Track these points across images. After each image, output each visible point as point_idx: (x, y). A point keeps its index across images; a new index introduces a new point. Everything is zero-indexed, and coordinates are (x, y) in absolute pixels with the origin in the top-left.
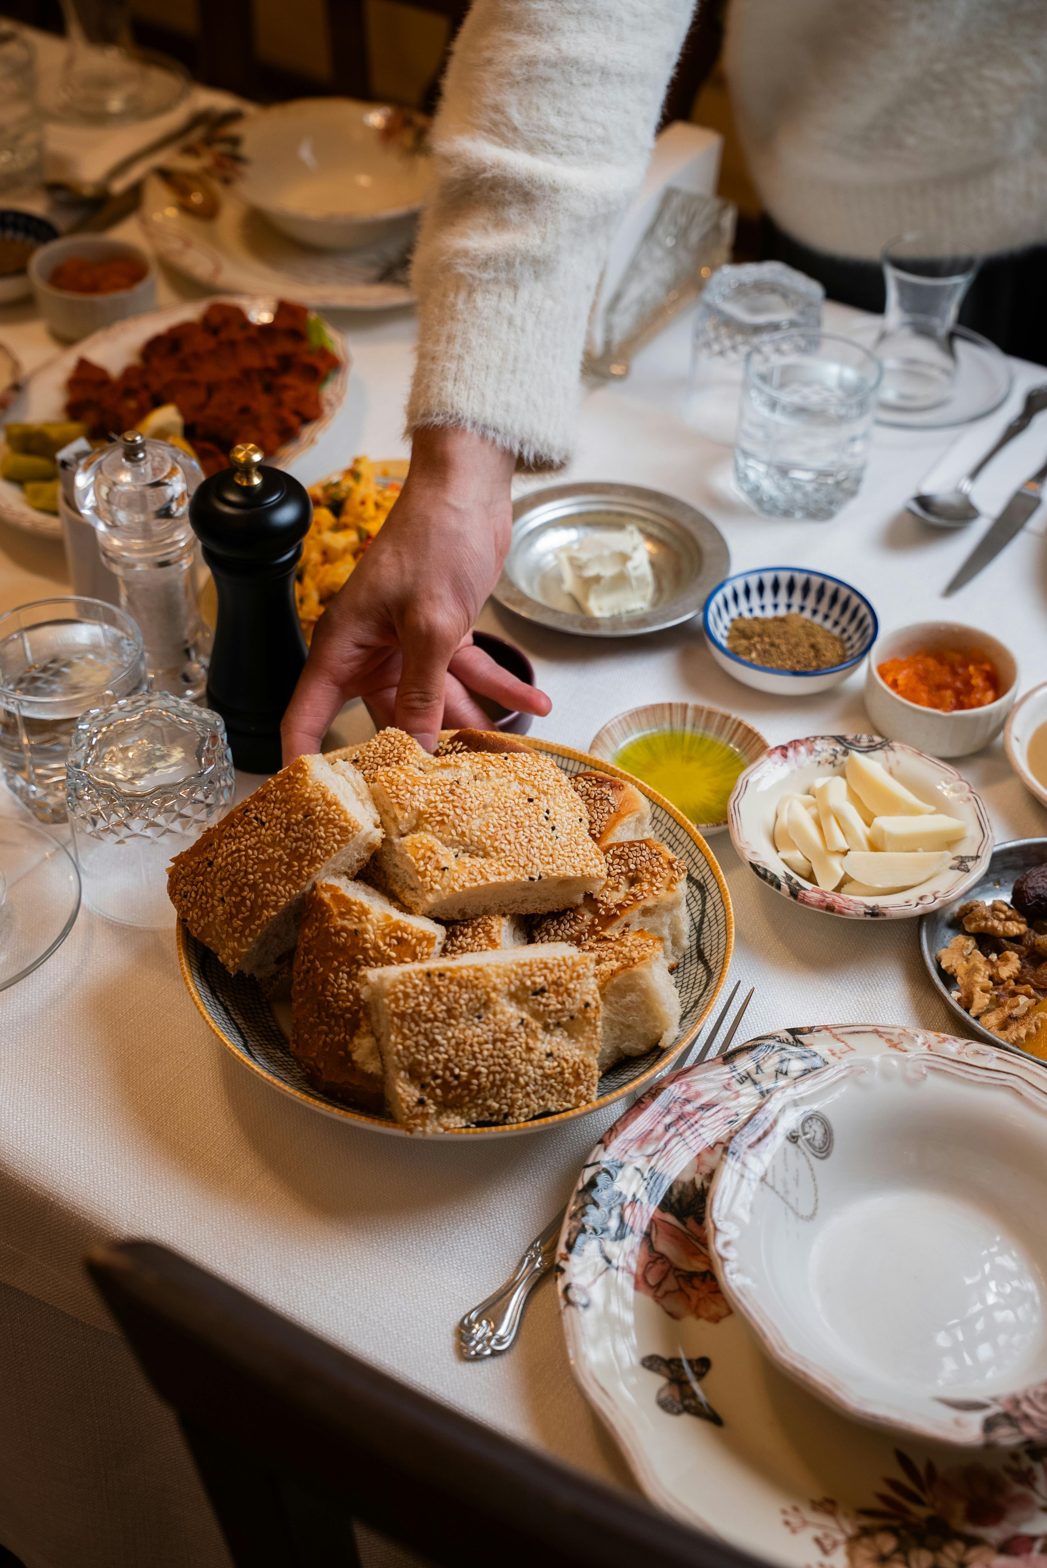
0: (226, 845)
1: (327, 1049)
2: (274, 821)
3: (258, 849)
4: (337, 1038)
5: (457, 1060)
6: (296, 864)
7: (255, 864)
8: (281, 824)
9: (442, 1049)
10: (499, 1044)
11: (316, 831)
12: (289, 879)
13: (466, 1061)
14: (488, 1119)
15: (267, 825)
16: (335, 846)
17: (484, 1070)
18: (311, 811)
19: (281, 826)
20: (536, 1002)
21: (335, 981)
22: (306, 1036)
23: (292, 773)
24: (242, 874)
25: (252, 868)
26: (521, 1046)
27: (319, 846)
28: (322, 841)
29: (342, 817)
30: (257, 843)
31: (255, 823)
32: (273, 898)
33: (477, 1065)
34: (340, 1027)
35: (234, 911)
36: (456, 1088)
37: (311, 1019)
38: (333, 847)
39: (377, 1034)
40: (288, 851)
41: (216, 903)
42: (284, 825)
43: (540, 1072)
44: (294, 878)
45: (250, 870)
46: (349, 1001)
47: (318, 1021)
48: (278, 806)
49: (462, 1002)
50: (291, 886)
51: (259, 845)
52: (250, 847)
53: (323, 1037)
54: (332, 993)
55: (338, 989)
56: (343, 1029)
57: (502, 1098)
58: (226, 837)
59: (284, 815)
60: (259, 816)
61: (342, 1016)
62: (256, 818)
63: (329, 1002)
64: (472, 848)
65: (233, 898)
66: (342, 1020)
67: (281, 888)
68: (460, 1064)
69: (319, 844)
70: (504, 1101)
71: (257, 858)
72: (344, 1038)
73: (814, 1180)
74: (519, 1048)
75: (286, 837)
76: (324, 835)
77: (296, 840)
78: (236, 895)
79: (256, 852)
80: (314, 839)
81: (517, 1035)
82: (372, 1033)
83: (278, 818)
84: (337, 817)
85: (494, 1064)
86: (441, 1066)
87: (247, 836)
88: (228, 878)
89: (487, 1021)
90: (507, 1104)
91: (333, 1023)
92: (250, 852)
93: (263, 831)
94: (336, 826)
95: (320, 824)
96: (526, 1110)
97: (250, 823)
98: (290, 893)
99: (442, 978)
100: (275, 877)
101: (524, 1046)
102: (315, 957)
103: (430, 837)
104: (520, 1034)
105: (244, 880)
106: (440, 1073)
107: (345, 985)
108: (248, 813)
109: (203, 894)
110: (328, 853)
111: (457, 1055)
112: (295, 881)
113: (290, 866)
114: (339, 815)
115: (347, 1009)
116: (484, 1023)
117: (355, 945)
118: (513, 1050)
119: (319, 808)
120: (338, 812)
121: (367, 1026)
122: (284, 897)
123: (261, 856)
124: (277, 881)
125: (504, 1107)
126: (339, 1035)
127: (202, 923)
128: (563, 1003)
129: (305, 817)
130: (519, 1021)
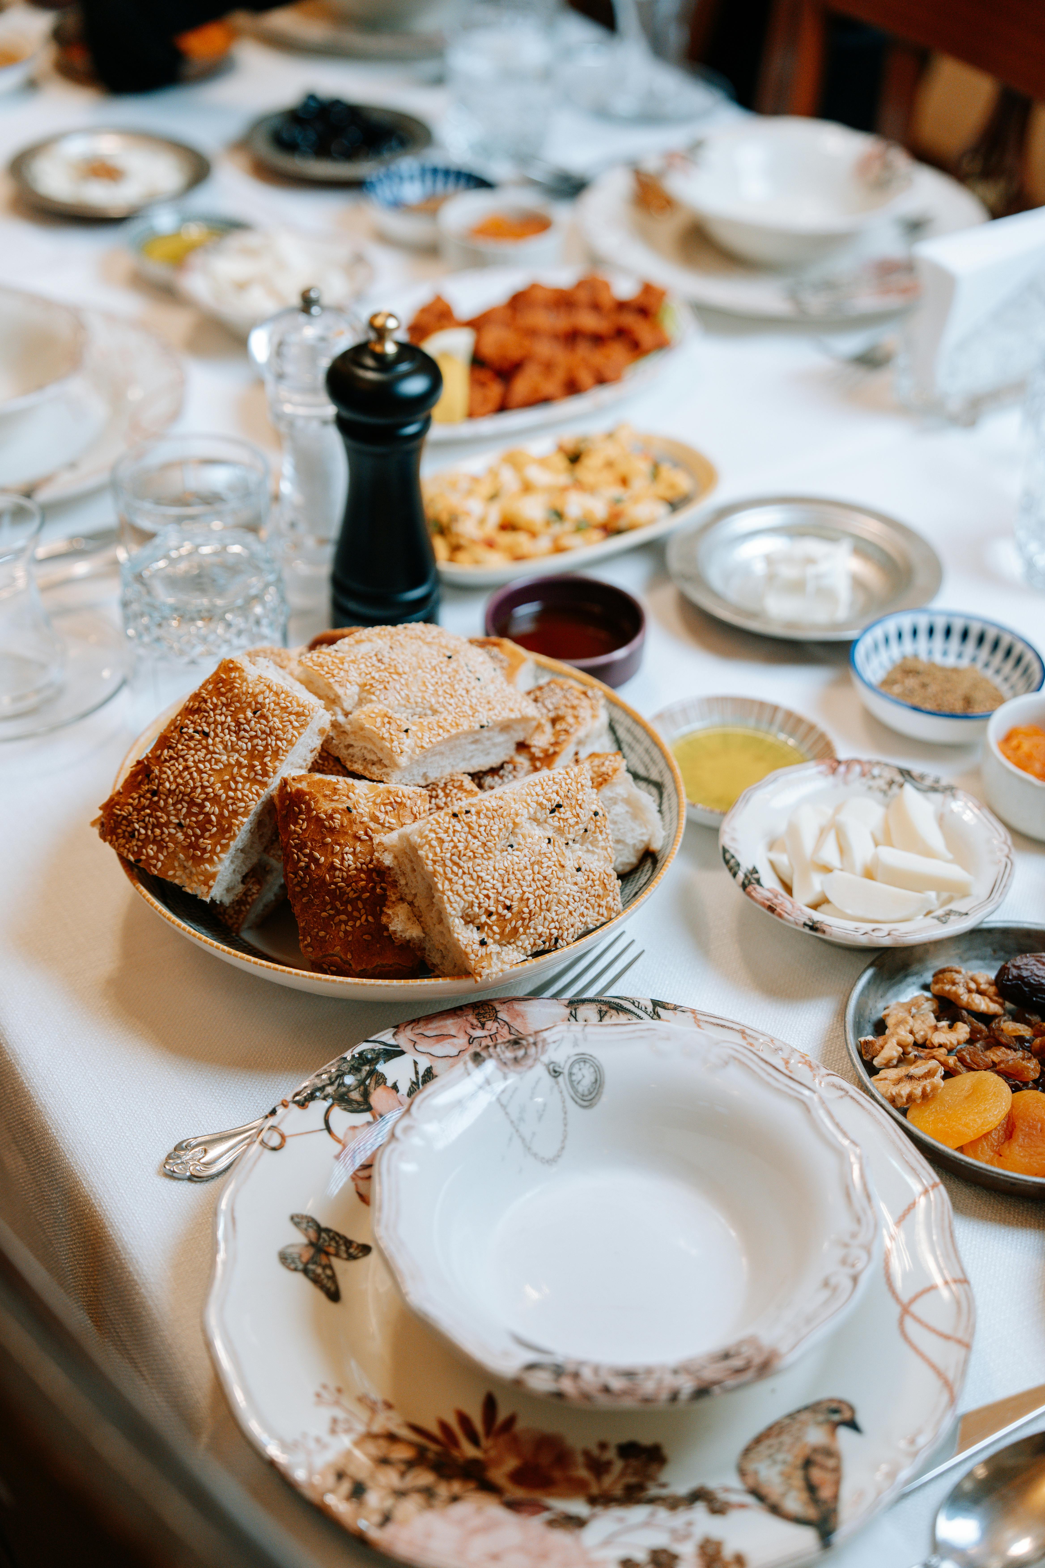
0: (169, 768)
1: (350, 938)
2: (219, 727)
3: (209, 761)
4: (358, 924)
5: (505, 893)
6: (256, 763)
7: (210, 776)
8: (229, 728)
9: (488, 885)
10: (536, 867)
11: (271, 724)
12: (255, 781)
13: (514, 891)
14: (542, 947)
15: (212, 734)
16: (296, 733)
17: (531, 896)
18: (259, 706)
19: (230, 730)
20: (556, 819)
21: (342, 864)
22: (322, 934)
23: (224, 676)
24: (199, 790)
25: (208, 781)
26: (555, 865)
27: (278, 738)
28: (279, 732)
29: (295, 704)
30: (206, 755)
31: (197, 736)
32: (243, 804)
33: (524, 892)
34: (359, 911)
35: (198, 832)
36: (510, 921)
37: (324, 914)
38: (293, 735)
39: (409, 898)
40: (245, 753)
41: (173, 831)
42: (233, 728)
43: (575, 888)
44: (259, 778)
45: (206, 784)
46: (362, 880)
47: (332, 912)
48: (218, 712)
49: (494, 833)
50: (257, 787)
51: (209, 756)
52: (200, 761)
53: (343, 926)
54: (343, 878)
55: (346, 872)
56: (363, 911)
57: (550, 923)
58: (166, 760)
59: (229, 719)
60: (200, 728)
61: (359, 898)
62: (196, 731)
63: (340, 888)
64: (419, 710)
65: (194, 819)
66: (359, 902)
67: (246, 792)
68: (508, 896)
69: (277, 736)
70: (552, 925)
71: (212, 769)
72: (367, 920)
73: (565, 1125)
74: (554, 868)
75: (239, 739)
76: (281, 727)
77: (251, 738)
78: (196, 815)
79: (207, 764)
80: (271, 733)
81: (549, 855)
82: (402, 899)
83: (222, 723)
84: (289, 705)
85: (538, 888)
86: (492, 902)
87: (193, 752)
88: (182, 800)
89: (521, 847)
90: (555, 928)
91: (350, 908)
92: (201, 766)
93: (210, 741)
94: (290, 713)
95: (273, 716)
96: (572, 930)
97: (191, 738)
98: (258, 794)
99: (469, 815)
100: (236, 783)
101: (557, 864)
102: (312, 849)
103: (380, 706)
104: (551, 853)
105: (203, 796)
106: (493, 909)
107: (353, 866)
108: (185, 730)
109: (154, 826)
110: (290, 742)
111: (504, 887)
112: (260, 781)
113: (252, 767)
114: (291, 702)
115: (364, 889)
116: (517, 850)
117: (352, 822)
118: (550, 870)
119: (267, 701)
120: (290, 699)
121: (394, 894)
122: (253, 800)
123: (215, 767)
124: (240, 786)
125: (554, 931)
126: (360, 919)
127: (161, 857)
128: (578, 816)
129: (255, 713)
130: (547, 841)
